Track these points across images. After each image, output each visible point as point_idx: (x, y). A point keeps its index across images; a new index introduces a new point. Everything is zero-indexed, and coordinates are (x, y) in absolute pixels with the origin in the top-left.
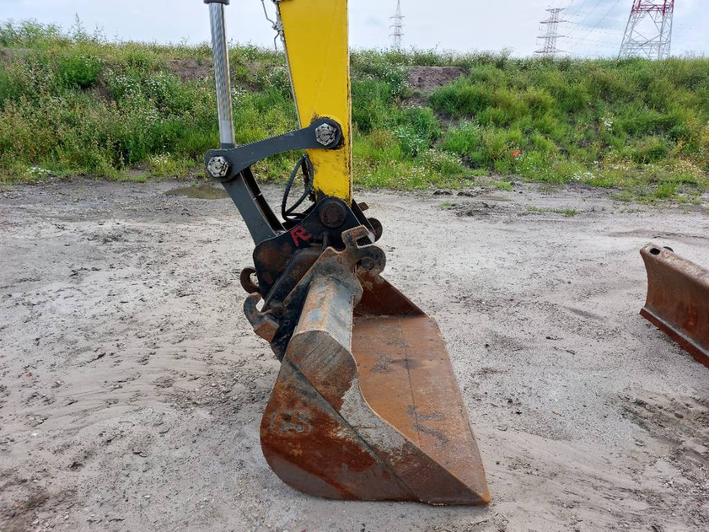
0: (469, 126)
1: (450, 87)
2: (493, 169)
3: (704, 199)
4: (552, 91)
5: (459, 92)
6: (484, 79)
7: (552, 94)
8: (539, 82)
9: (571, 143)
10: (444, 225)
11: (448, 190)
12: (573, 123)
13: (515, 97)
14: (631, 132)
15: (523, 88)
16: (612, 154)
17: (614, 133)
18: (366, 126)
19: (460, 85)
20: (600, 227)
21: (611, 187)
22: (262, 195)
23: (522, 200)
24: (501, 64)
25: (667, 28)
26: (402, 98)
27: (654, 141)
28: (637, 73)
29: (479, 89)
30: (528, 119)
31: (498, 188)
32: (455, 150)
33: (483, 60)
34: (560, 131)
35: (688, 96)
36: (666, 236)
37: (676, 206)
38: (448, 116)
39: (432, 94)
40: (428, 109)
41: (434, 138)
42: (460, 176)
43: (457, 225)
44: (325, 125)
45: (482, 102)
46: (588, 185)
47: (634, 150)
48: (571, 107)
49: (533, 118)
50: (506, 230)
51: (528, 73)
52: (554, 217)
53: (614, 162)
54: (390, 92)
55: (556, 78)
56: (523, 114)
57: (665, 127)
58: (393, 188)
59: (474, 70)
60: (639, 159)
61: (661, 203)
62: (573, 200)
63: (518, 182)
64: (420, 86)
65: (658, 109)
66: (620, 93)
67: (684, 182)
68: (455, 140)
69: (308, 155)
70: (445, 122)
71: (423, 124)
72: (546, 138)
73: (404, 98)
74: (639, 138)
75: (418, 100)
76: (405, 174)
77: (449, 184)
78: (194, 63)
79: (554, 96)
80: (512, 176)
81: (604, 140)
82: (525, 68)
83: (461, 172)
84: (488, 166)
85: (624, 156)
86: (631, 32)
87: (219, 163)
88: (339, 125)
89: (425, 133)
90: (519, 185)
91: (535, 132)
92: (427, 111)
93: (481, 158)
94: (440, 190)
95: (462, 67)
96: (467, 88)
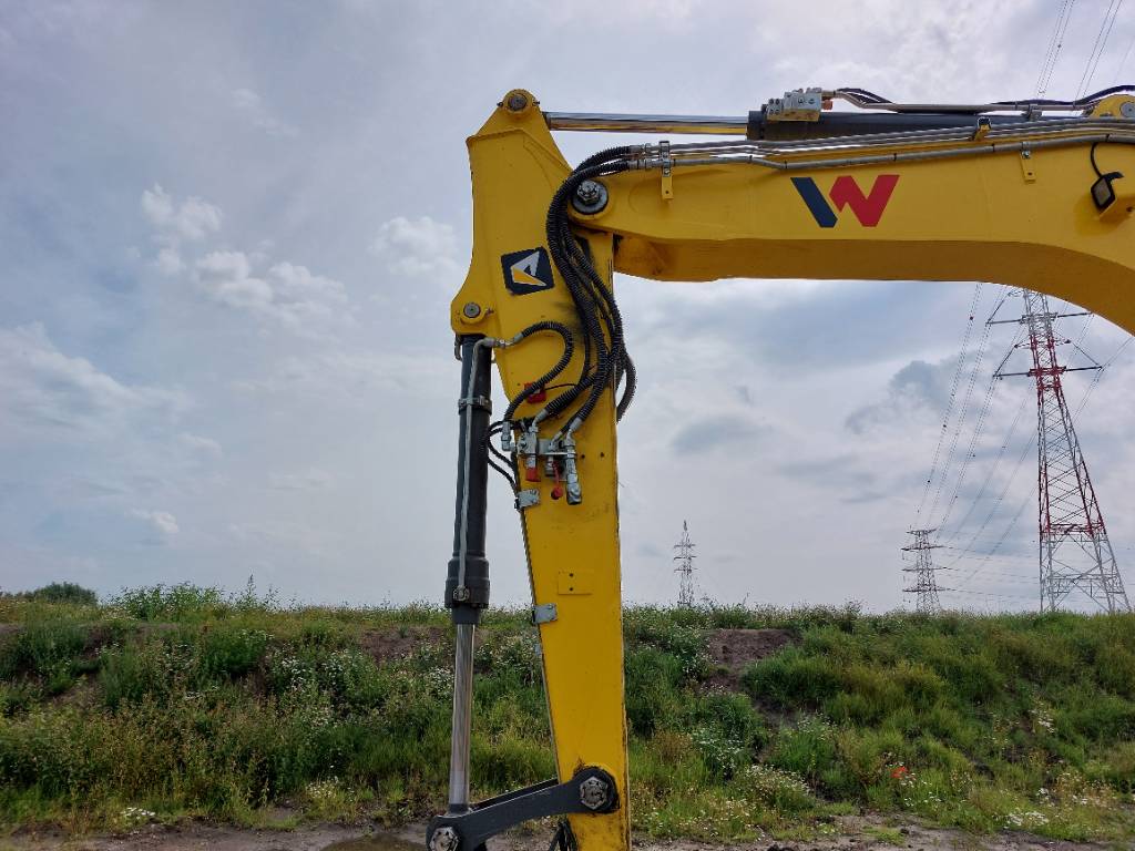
0: (812, 724)
1: (773, 661)
2: (865, 801)
4: (937, 664)
5: (789, 669)
6: (825, 649)
7: (940, 671)
8: (912, 653)
9: (992, 754)
11: (791, 845)
12: (986, 719)
13: (880, 677)
14: (1091, 734)
15: (889, 661)
16: (1069, 776)
17: (1062, 737)
18: (647, 724)
19: (791, 659)
21: (1085, 839)
24: (847, 624)
25: (1105, 556)
26: (700, 679)
28: (1069, 637)
29: (818, 664)
30: (907, 712)
31: (880, 841)
32: (796, 766)
33: (820, 619)
34: (968, 733)
38: (775, 707)
39: (746, 672)
40: (743, 696)
41: (758, 744)
42: (811, 814)
44: (593, 779)
45: (829, 685)
46: (1042, 837)
47: (1106, 767)
48: (976, 692)
49: (917, 711)
53: (1077, 790)
54: (680, 670)
55: (938, 644)
56: (898, 704)
58: (696, 839)
59: (806, 635)
60: (1119, 784)
63: (912, 828)
64: (726, 659)
65: (1125, 694)
66: (1052, 670)
68: (794, 749)
69: (568, 823)
70: (774, 717)
71: (738, 722)
72: (946, 746)
73: (703, 678)
74: (1108, 745)
75: (726, 681)
76: (715, 812)
77: (791, 832)
78: (394, 635)
79: (943, 674)
80: (901, 816)
81: (1047, 748)
82: (886, 630)
83: (811, 807)
84: (855, 795)
85: (1092, 778)
86: (1050, 563)
87: (445, 838)
88: (612, 778)
89: (741, 737)
90: (915, 834)
91: (926, 732)
92: (741, 698)
93: (842, 781)
94: (778, 843)
95: (789, 630)
96: (801, 662)
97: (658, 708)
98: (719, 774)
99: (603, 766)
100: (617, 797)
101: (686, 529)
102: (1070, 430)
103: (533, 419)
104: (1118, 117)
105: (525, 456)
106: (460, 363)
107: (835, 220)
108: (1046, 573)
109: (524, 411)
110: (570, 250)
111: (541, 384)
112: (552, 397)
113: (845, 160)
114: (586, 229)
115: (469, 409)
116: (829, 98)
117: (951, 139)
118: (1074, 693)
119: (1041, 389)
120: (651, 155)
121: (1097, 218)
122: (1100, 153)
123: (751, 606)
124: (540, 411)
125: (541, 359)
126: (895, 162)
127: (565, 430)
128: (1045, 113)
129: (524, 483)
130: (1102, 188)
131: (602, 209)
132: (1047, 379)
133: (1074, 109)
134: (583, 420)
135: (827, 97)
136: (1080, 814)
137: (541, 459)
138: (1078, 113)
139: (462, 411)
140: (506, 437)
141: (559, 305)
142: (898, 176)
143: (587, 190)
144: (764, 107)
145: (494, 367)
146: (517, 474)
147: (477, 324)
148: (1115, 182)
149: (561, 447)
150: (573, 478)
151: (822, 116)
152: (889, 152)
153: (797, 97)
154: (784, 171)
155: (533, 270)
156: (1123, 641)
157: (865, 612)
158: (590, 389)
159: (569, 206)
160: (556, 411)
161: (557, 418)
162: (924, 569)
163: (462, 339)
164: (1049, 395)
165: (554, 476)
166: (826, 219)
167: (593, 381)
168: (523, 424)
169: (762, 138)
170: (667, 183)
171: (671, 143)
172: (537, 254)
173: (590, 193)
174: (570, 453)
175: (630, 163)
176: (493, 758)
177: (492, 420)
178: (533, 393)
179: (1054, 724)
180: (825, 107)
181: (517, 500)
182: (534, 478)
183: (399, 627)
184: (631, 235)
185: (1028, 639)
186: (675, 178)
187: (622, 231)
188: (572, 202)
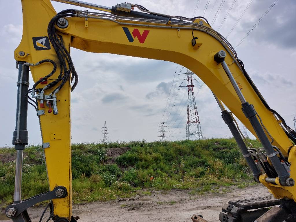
0: (132, 170)
1: (123, 155)
2: (143, 186)
3: (220, 190)
4: (162, 153)
5: (127, 157)
6: (137, 151)
7: (162, 155)
8: (156, 151)
9: (172, 172)
10: (122, 216)
11: (124, 199)
12: (171, 165)
13: (149, 157)
14: (192, 166)
15: (151, 153)
16: (187, 175)
17: (186, 167)
18: (89, 174)
19: (128, 154)
20: (184, 207)
21: (188, 189)
22: (31, 221)
23: (154, 199)
24: (142, 145)
25: (199, 128)
27: (200, 169)
28: (190, 145)
29: (135, 155)
30: (154, 165)
31: (146, 195)
32: (128, 180)
33: (135, 144)
34: (167, 169)
35: (207, 152)
36: (207, 208)
37: (211, 194)
38: (124, 166)
39: (117, 158)
40: (116, 164)
41: (119, 176)
42: (130, 191)
43: (128, 215)
44: (60, 189)
45: (137, 160)
46: (180, 189)
47: (194, 173)
48: (169, 159)
49: (156, 164)
50: (148, 214)
51: (152, 147)
52: (167, 206)
53: (188, 179)
54: (99, 159)
55: (162, 149)
56: (152, 163)
57: (203, 163)
58: (101, 201)
59: (132, 148)
60: (196, 176)
61: (206, 193)
62: (174, 197)
63: (153, 191)
64: (112, 156)
65: (199, 157)
66: (185, 153)
67: (213, 184)
68: (127, 176)
69: (52, 202)
70: (123, 169)
71: (114, 171)
72: (162, 171)
73: (105, 161)
74: (195, 168)
75: (112, 161)
76: (106, 194)
77: (125, 196)
78: (9, 155)
79: (163, 155)
80: (151, 188)
81: (183, 170)
82: (151, 146)
83: (130, 189)
84: (141, 185)
85: (191, 176)
86: (188, 130)
87: (12, 211)
88: (66, 188)
89: (114, 174)
90: (154, 192)
91: (158, 169)
92: (115, 165)
93: (138, 182)
94: (121, 199)
95: (128, 147)
96: (130, 155)
97: (92, 169)
98: (108, 184)
99: (63, 185)
100: (67, 193)
101: (105, 123)
102: (194, 100)
103: (42, 89)
104: (199, 24)
105: (40, 100)
106: (18, 70)
107: (133, 40)
108: (188, 132)
109: (39, 86)
110: (56, 39)
111: (46, 78)
112: (49, 82)
113: (136, 24)
114: (61, 33)
115: (21, 85)
116: (133, 7)
117: (162, 23)
118: (189, 158)
119: (189, 90)
120: (81, 13)
121: (192, 48)
122: (195, 32)
123: (119, 142)
124: (45, 87)
125: (46, 71)
126: (149, 27)
127: (53, 93)
128: (184, 20)
129: (39, 108)
130: (194, 41)
131: (66, 27)
132: (190, 87)
133: (190, 20)
134: (59, 89)
135: (133, 6)
136: (188, 184)
137: (45, 101)
138: (191, 22)
139: (18, 85)
140: (33, 94)
141: (52, 55)
142: (149, 31)
143: (61, 21)
144: (116, 6)
145: (30, 72)
146: (37, 105)
147: (23, 58)
148: (196, 40)
149: (52, 98)
150: (55, 107)
151: (131, 11)
152: (147, 24)
153: (124, 4)
154: (121, 25)
155: (44, 43)
156: (199, 146)
157: (146, 142)
158: (62, 81)
159: (56, 24)
160: (50, 87)
161: (51, 89)
162: (162, 131)
163: (18, 63)
164: (190, 92)
165: (49, 106)
166: (131, 40)
167: (63, 79)
168: (39, 90)
169: (115, 14)
170: (86, 23)
171: (88, 11)
172: (45, 38)
173: (62, 22)
174: (55, 99)
175: (75, 15)
176: (43, 187)
177: (29, 89)
178: (43, 81)
179: (185, 164)
180: (131, 8)
181: (37, 113)
182: (43, 106)
183: (11, 152)
184: (77, 37)
185: (181, 146)
186: (89, 21)
187: (75, 36)
188: (57, 24)
